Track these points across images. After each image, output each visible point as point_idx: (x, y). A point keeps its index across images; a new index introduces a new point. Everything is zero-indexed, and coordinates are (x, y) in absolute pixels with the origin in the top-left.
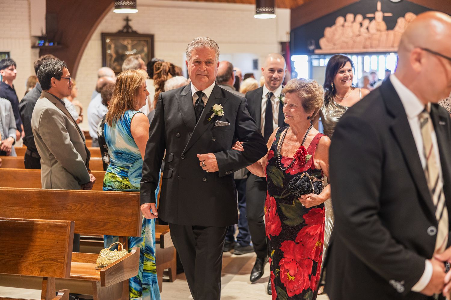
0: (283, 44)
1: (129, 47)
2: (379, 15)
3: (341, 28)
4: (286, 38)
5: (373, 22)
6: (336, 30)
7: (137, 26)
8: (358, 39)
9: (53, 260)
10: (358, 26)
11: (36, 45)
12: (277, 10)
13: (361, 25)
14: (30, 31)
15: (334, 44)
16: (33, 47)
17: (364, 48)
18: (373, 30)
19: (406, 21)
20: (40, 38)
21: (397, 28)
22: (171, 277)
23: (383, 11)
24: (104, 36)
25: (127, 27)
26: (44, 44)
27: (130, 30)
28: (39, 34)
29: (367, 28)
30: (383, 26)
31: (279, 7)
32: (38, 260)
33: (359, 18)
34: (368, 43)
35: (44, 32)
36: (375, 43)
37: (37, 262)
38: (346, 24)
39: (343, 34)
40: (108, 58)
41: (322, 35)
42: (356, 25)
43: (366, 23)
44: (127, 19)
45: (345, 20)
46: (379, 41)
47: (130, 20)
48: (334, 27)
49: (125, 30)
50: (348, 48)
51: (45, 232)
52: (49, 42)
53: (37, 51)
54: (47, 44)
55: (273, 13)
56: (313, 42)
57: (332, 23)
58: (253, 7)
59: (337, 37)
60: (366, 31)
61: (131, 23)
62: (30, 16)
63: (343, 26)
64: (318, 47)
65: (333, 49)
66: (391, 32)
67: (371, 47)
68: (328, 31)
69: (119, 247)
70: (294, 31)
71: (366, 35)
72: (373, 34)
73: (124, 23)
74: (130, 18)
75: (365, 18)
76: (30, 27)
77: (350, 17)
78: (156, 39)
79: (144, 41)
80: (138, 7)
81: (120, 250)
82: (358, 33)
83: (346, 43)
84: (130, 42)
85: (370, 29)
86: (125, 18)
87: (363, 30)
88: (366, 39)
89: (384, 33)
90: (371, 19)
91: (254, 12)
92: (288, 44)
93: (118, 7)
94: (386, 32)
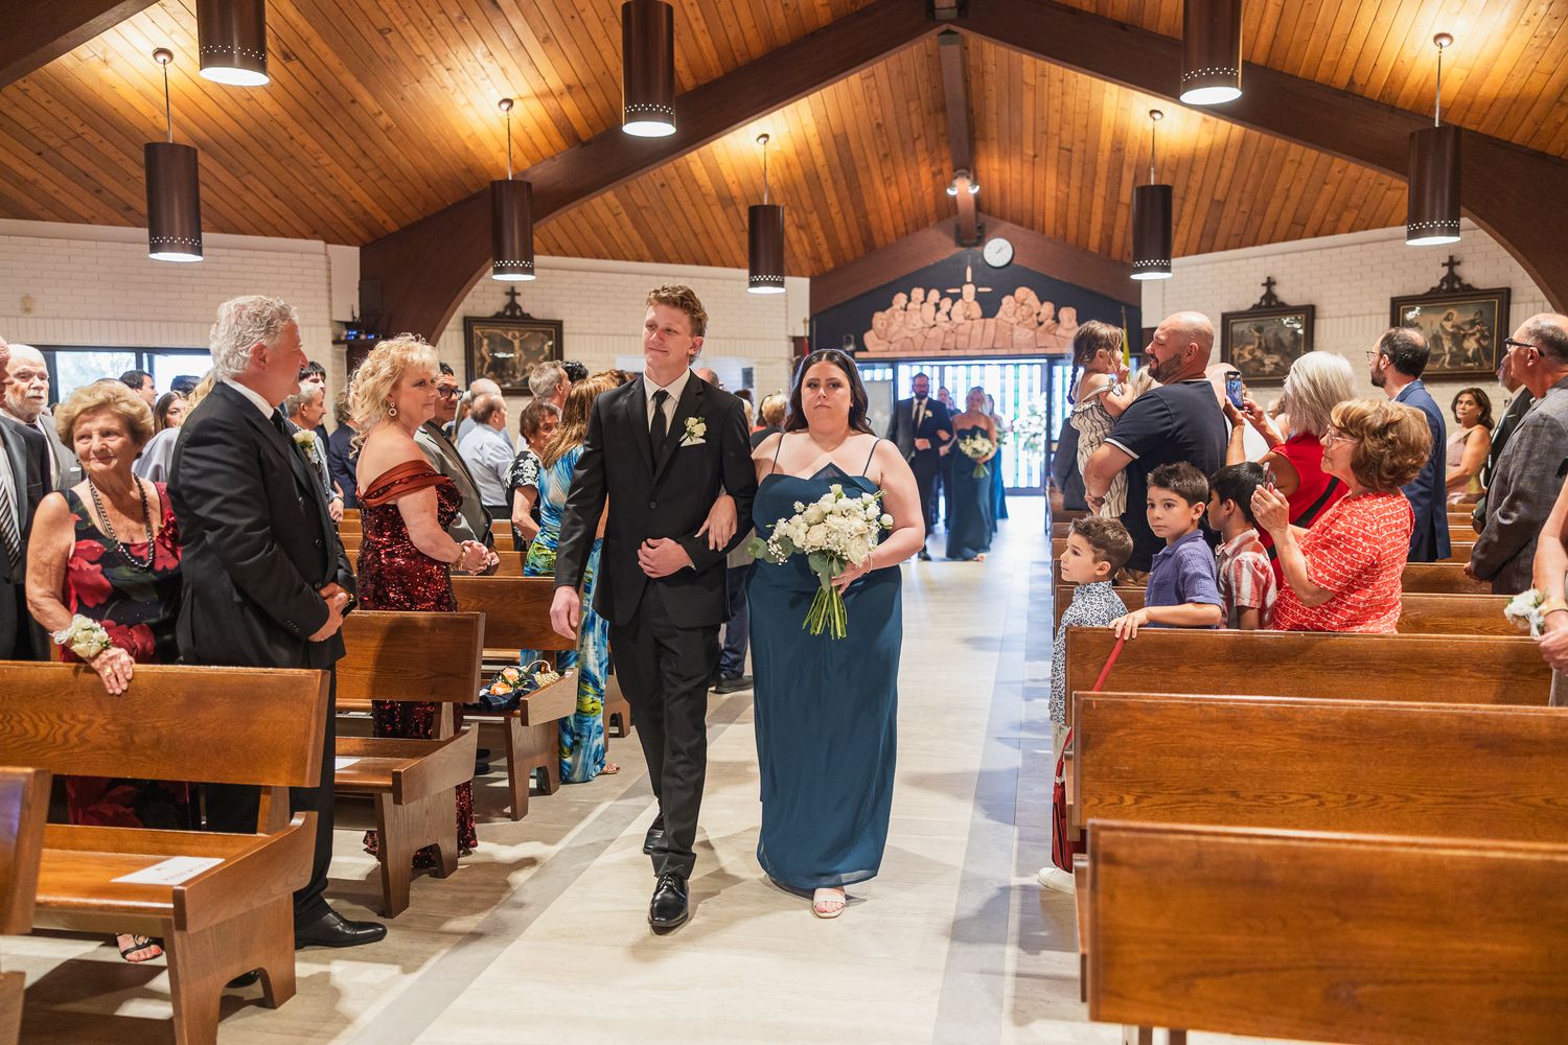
0: (796, 340)
1: (516, 343)
2: (969, 291)
3: (902, 312)
4: (803, 331)
5: (959, 303)
6: (894, 316)
7: (529, 305)
8: (933, 332)
9: (451, 675)
10: (934, 309)
11: (343, 338)
12: (788, 280)
13: (937, 307)
14: (331, 313)
15: (890, 342)
16: (336, 342)
17: (943, 349)
18: (958, 317)
19: (1016, 301)
20: (348, 325)
21: (1000, 314)
22: (621, 729)
23: (976, 283)
24: (469, 323)
25: (513, 306)
26: (357, 337)
27: (518, 313)
28: (350, 319)
29: (948, 314)
30: (976, 310)
31: (791, 275)
32: (426, 676)
33: (934, 295)
34: (948, 340)
35: (357, 314)
36: (963, 339)
37: (426, 679)
38: (910, 306)
39: (905, 322)
40: (477, 364)
41: (870, 327)
42: (929, 308)
43: (946, 304)
44: (512, 293)
45: (909, 300)
46: (970, 335)
47: (519, 294)
48: (888, 312)
49: (508, 313)
50: (915, 350)
51: (437, 631)
52: (368, 333)
53: (344, 349)
54: (363, 337)
55: (781, 284)
56: (852, 337)
57: (886, 305)
58: (745, 273)
59: (894, 328)
60: (947, 319)
61: (518, 300)
62: (330, 284)
63: (906, 310)
64: (862, 347)
65: (888, 351)
66: (989, 321)
67: (956, 348)
68: (879, 319)
69: (543, 668)
70: (816, 318)
71: (947, 326)
72: (958, 325)
73: (507, 300)
74: (517, 290)
75: (943, 295)
76: (330, 306)
77: (918, 293)
78: (566, 329)
79: (543, 332)
80: (536, 270)
81: (546, 672)
82: (933, 323)
83: (911, 339)
84: (517, 334)
85: (952, 315)
86: (509, 290)
87: (941, 316)
88: (946, 332)
89: (979, 323)
90: (956, 298)
91: (747, 284)
92: (806, 341)
93: (499, 271)
94: (983, 320)
